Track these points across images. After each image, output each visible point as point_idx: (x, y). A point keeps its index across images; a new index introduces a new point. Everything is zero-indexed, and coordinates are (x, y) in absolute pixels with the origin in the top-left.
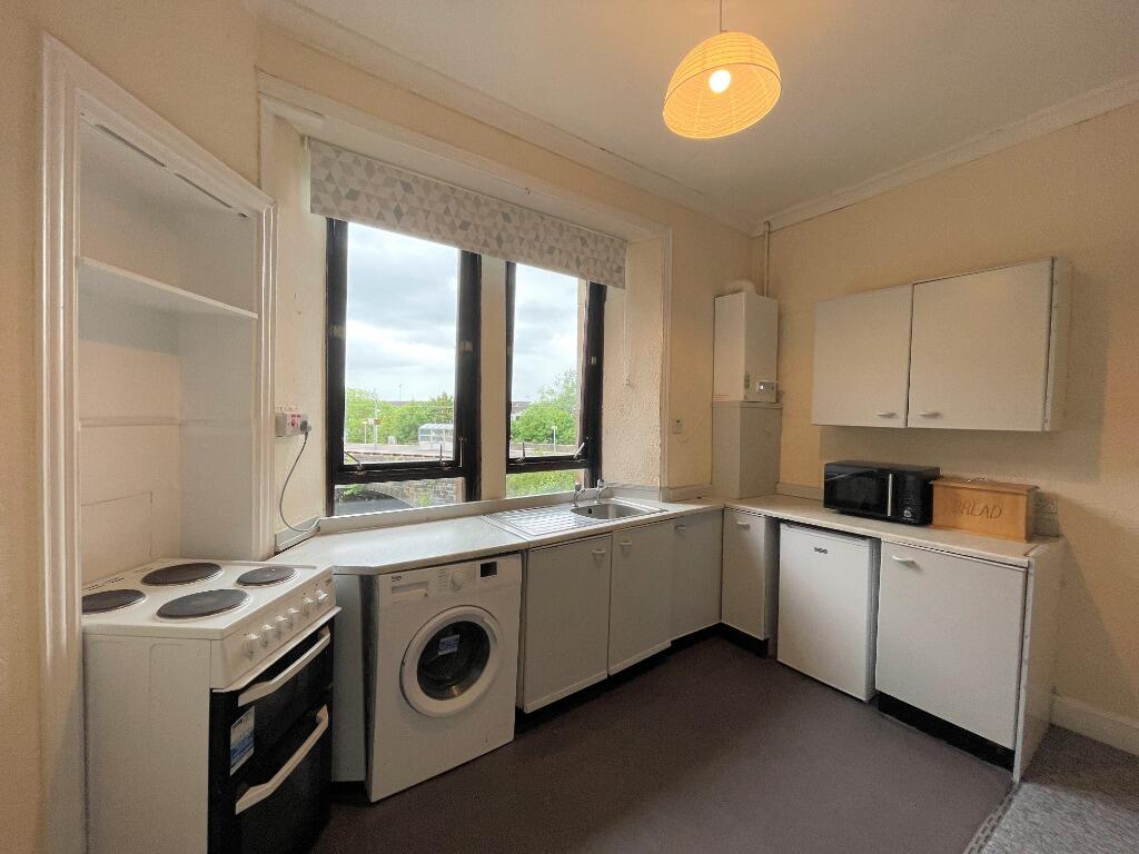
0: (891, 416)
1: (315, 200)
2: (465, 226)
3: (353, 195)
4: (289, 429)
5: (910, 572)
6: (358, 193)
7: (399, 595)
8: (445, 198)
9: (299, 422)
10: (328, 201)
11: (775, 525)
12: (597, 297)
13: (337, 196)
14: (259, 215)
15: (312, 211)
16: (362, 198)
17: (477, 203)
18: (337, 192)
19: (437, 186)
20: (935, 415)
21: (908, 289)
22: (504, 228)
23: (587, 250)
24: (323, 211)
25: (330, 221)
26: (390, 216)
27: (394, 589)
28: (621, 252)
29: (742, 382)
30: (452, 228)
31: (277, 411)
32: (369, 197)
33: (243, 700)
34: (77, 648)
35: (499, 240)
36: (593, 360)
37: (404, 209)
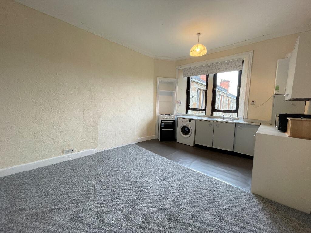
1: (183, 76)
7: (180, 121)
14: (176, 81)
18: (185, 74)
25: (188, 78)
29: (275, 88)
33: (163, 121)
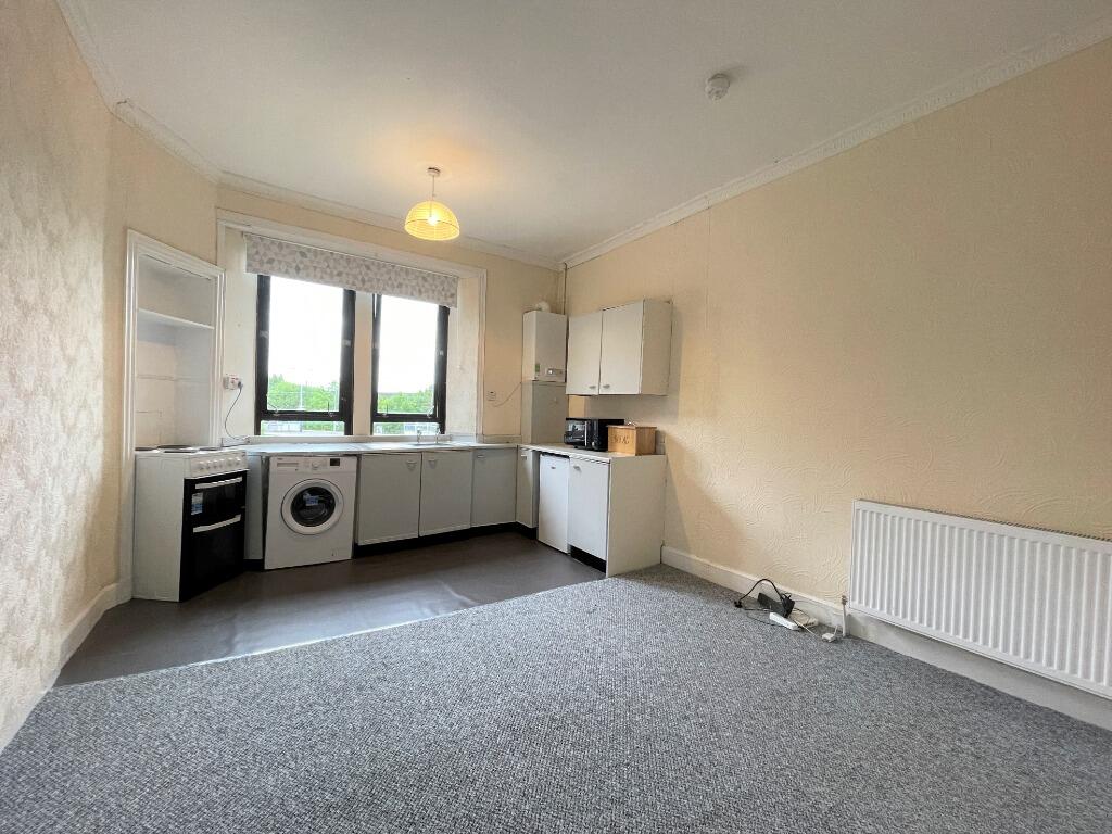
0: (593, 387)
1: (249, 265)
2: (339, 274)
3: (271, 261)
4: (231, 385)
5: (576, 472)
6: (273, 260)
7: (281, 468)
8: (326, 260)
9: (236, 382)
10: (256, 265)
11: (538, 454)
12: (444, 313)
13: (261, 263)
14: (216, 278)
15: (247, 271)
16: (276, 263)
17: (348, 260)
18: (261, 259)
19: (322, 253)
20: (607, 387)
21: (600, 313)
22: (367, 274)
23: (426, 284)
24: (254, 271)
25: (260, 277)
26: (293, 271)
27: (279, 464)
28: (455, 285)
29: (534, 367)
30: (332, 275)
31: (224, 375)
32: (280, 262)
33: (198, 486)
34: (133, 462)
35: (363, 281)
36: (442, 353)
37: (301, 266)
